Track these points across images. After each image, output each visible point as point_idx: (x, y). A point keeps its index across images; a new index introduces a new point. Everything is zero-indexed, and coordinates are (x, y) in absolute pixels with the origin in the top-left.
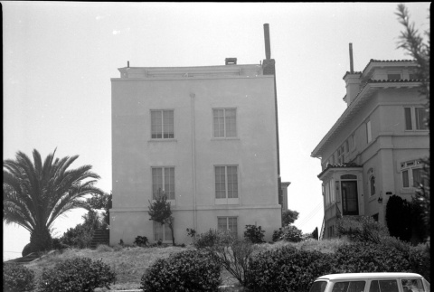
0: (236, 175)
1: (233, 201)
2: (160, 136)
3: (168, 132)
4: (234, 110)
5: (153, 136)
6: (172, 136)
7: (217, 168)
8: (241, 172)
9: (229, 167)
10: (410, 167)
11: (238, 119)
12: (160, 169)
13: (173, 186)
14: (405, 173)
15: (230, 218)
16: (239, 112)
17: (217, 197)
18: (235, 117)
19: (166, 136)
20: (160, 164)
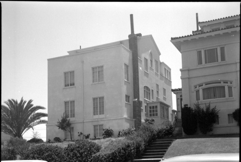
0: (103, 102)
1: (102, 116)
2: (68, 85)
3: (72, 83)
4: (102, 67)
5: (66, 86)
6: (74, 84)
7: (94, 99)
8: (106, 100)
9: (100, 98)
10: (200, 87)
11: (104, 71)
12: (68, 102)
13: (74, 110)
14: (198, 92)
15: (100, 126)
16: (104, 68)
17: (94, 115)
18: (102, 71)
19: (71, 85)
20: (68, 99)
